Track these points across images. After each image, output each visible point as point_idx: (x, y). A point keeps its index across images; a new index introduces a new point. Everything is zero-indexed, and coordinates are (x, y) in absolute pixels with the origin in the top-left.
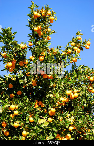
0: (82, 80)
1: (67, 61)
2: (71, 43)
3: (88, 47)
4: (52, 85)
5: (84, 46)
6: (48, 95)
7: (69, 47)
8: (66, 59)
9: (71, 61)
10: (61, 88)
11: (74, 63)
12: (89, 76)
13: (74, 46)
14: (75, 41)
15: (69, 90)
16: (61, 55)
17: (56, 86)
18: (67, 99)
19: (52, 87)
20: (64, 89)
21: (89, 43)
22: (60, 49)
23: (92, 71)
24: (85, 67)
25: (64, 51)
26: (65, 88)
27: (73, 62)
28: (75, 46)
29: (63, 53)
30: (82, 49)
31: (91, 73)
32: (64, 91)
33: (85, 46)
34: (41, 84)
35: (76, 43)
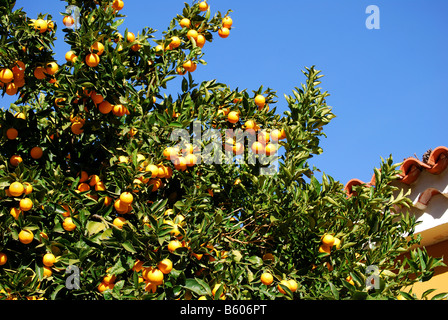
0: (207, 119)
1: (170, 69)
2: (181, 19)
3: (225, 30)
4: (125, 131)
5: (216, 28)
6: (114, 159)
7: (175, 31)
8: (166, 62)
9: (179, 69)
10: (149, 140)
11: (186, 76)
12: (226, 110)
13: (188, 29)
14: (191, 16)
15: (171, 145)
16: (153, 53)
17: (138, 133)
18: (166, 169)
19: (127, 137)
20: (158, 142)
21: (228, 20)
22: (150, 37)
23: (236, 96)
24: (219, 87)
25: (159, 42)
26: (160, 140)
27: (184, 73)
28: (192, 27)
29: (160, 48)
30: (208, 37)
31: (232, 102)
32: (158, 148)
33: (218, 29)
34: (94, 129)
35: (192, 20)
